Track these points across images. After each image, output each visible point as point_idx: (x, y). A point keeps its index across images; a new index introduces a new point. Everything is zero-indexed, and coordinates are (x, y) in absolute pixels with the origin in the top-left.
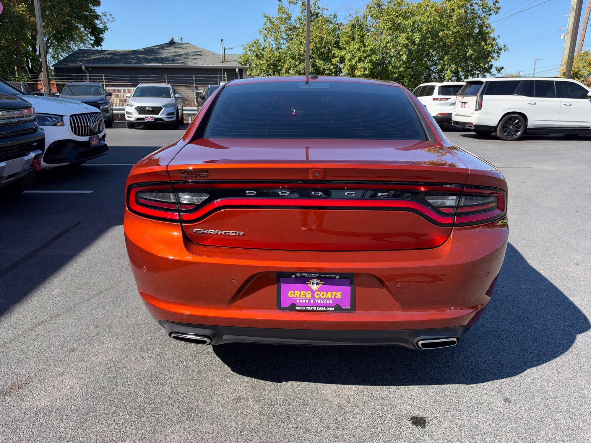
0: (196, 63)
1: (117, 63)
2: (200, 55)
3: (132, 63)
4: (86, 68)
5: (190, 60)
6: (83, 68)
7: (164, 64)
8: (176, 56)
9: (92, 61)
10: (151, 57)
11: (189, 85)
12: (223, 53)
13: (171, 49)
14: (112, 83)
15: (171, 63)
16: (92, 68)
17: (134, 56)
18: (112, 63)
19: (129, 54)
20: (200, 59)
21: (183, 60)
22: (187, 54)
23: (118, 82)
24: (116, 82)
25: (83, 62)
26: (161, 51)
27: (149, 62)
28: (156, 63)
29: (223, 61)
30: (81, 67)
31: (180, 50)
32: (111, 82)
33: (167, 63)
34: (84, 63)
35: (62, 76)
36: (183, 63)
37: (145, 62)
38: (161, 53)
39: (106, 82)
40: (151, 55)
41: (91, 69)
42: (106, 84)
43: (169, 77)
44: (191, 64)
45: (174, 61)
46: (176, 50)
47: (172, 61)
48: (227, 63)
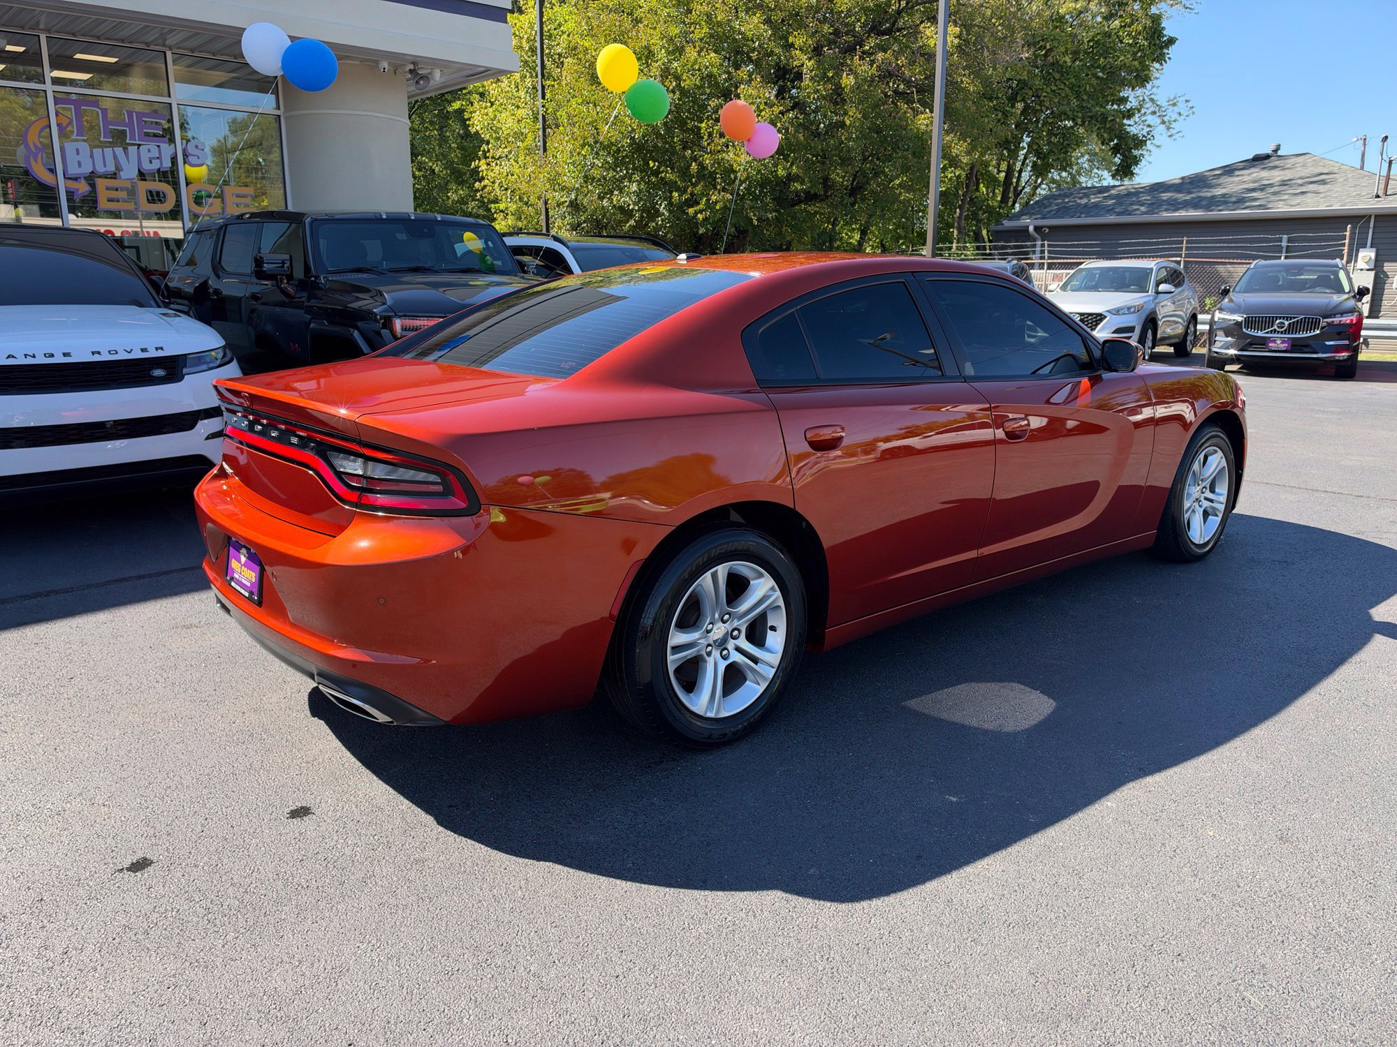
0: (1298, 204)
1: (1102, 216)
2: (1323, 182)
3: (1135, 215)
4: (1037, 229)
5: (1286, 197)
6: (1031, 228)
7: (1212, 211)
8: (1254, 190)
9: (1053, 213)
10: (1188, 197)
11: (1239, 261)
12: (1384, 173)
13: (1249, 174)
14: (1062, 261)
15: (1227, 210)
16: (1051, 228)
17: (1148, 198)
18: (1092, 216)
19: (1142, 192)
20: (1315, 192)
21: (1268, 198)
22: (1286, 183)
23: (1074, 259)
24: (1070, 259)
25: (1034, 217)
26: (1222, 180)
27: (1177, 210)
28: (1191, 210)
29: (1380, 193)
30: (1026, 230)
31: (1275, 173)
32: (1060, 258)
33: (1220, 208)
34: (1035, 219)
35: (1004, 247)
36: (1259, 207)
37: (1166, 210)
38: (1219, 185)
39: (1050, 258)
40: (1190, 193)
41: (1047, 230)
42: (1048, 263)
43: (1191, 243)
44: (1283, 206)
45: (1240, 201)
46: (1264, 174)
47: (1235, 202)
48: (1390, 198)
